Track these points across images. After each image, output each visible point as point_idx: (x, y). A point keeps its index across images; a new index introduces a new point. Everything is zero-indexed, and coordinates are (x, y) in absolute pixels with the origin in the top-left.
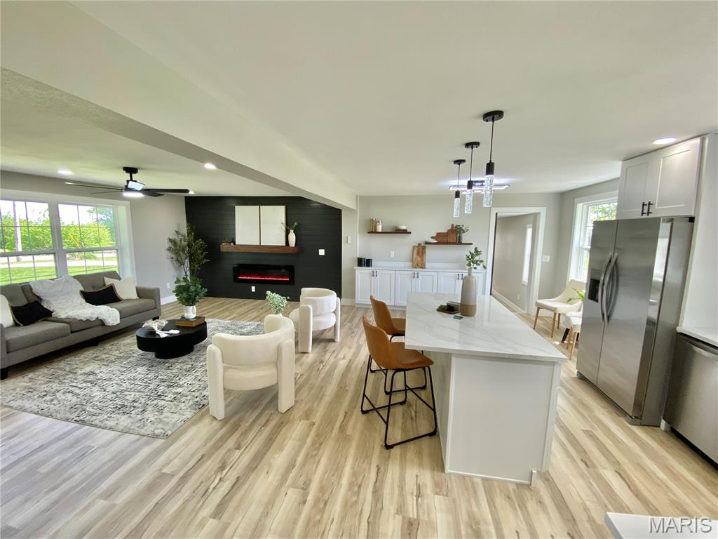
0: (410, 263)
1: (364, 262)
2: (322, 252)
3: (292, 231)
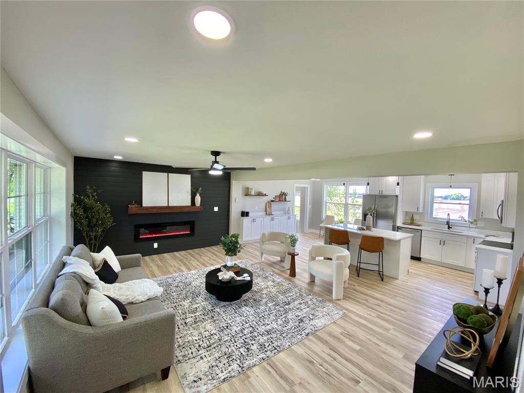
0: (265, 213)
1: (245, 214)
2: (216, 209)
3: (198, 195)
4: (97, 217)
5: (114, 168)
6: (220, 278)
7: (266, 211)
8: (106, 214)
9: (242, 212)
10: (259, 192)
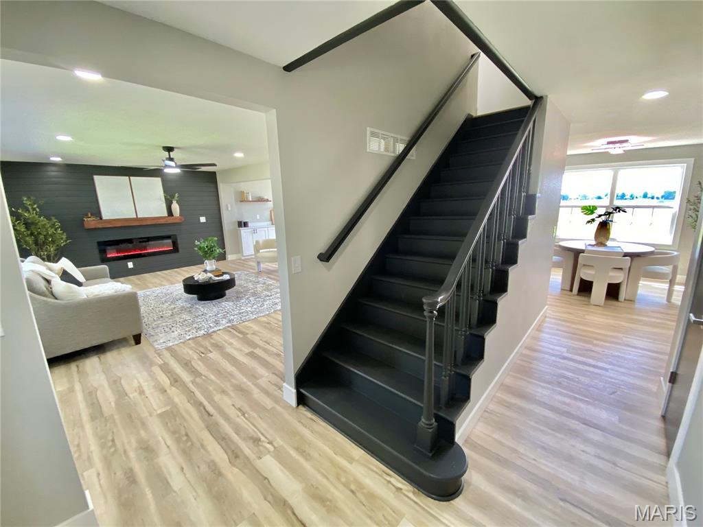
4: (45, 233)
5: (53, 173)
6: (196, 279)
7: (272, 220)
8: (56, 230)
9: (239, 222)
10: (260, 197)
